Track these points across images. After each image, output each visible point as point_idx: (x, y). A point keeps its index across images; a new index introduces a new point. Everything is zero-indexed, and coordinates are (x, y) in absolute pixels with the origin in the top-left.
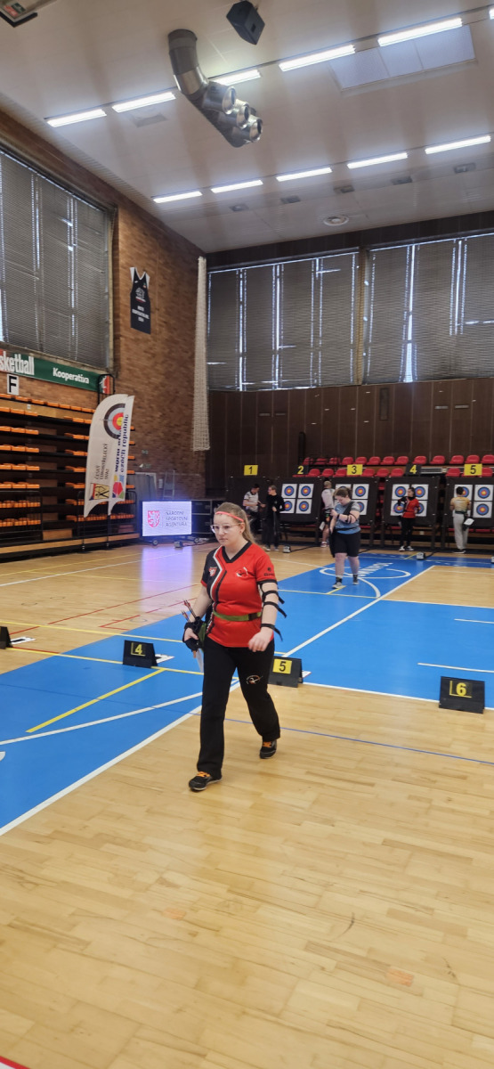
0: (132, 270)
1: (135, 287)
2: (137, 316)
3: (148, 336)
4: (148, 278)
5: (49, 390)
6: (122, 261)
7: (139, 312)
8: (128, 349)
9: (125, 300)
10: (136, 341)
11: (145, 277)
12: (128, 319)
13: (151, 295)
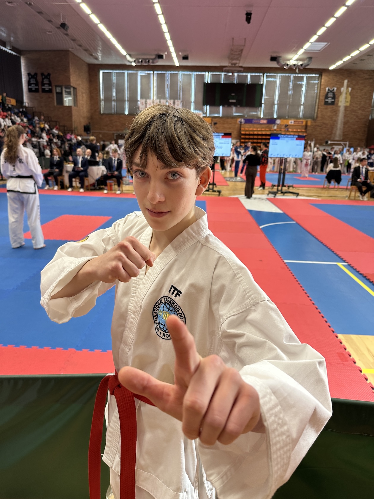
0: (327, 89)
1: (328, 93)
2: (327, 101)
3: (333, 106)
4: (335, 89)
6: (322, 87)
7: (330, 100)
8: (321, 111)
9: (322, 98)
10: (326, 109)
11: (334, 90)
12: (323, 103)
13: (336, 94)
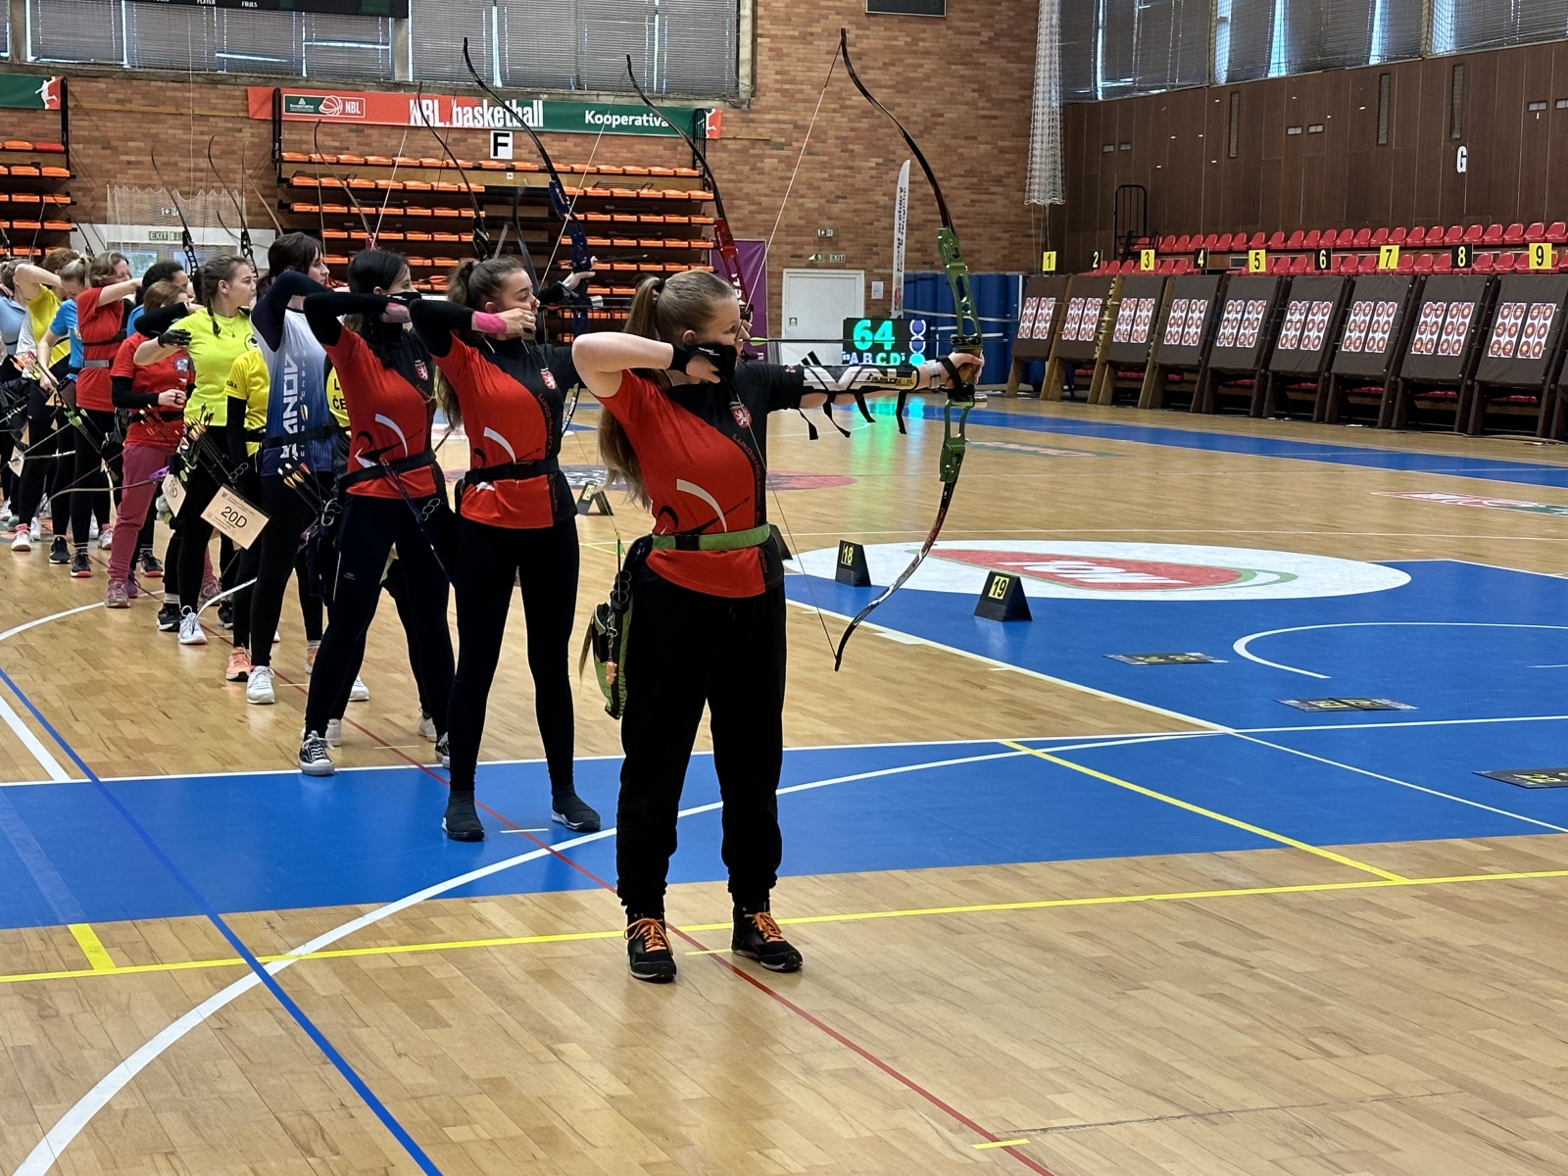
5: (575, 145)
